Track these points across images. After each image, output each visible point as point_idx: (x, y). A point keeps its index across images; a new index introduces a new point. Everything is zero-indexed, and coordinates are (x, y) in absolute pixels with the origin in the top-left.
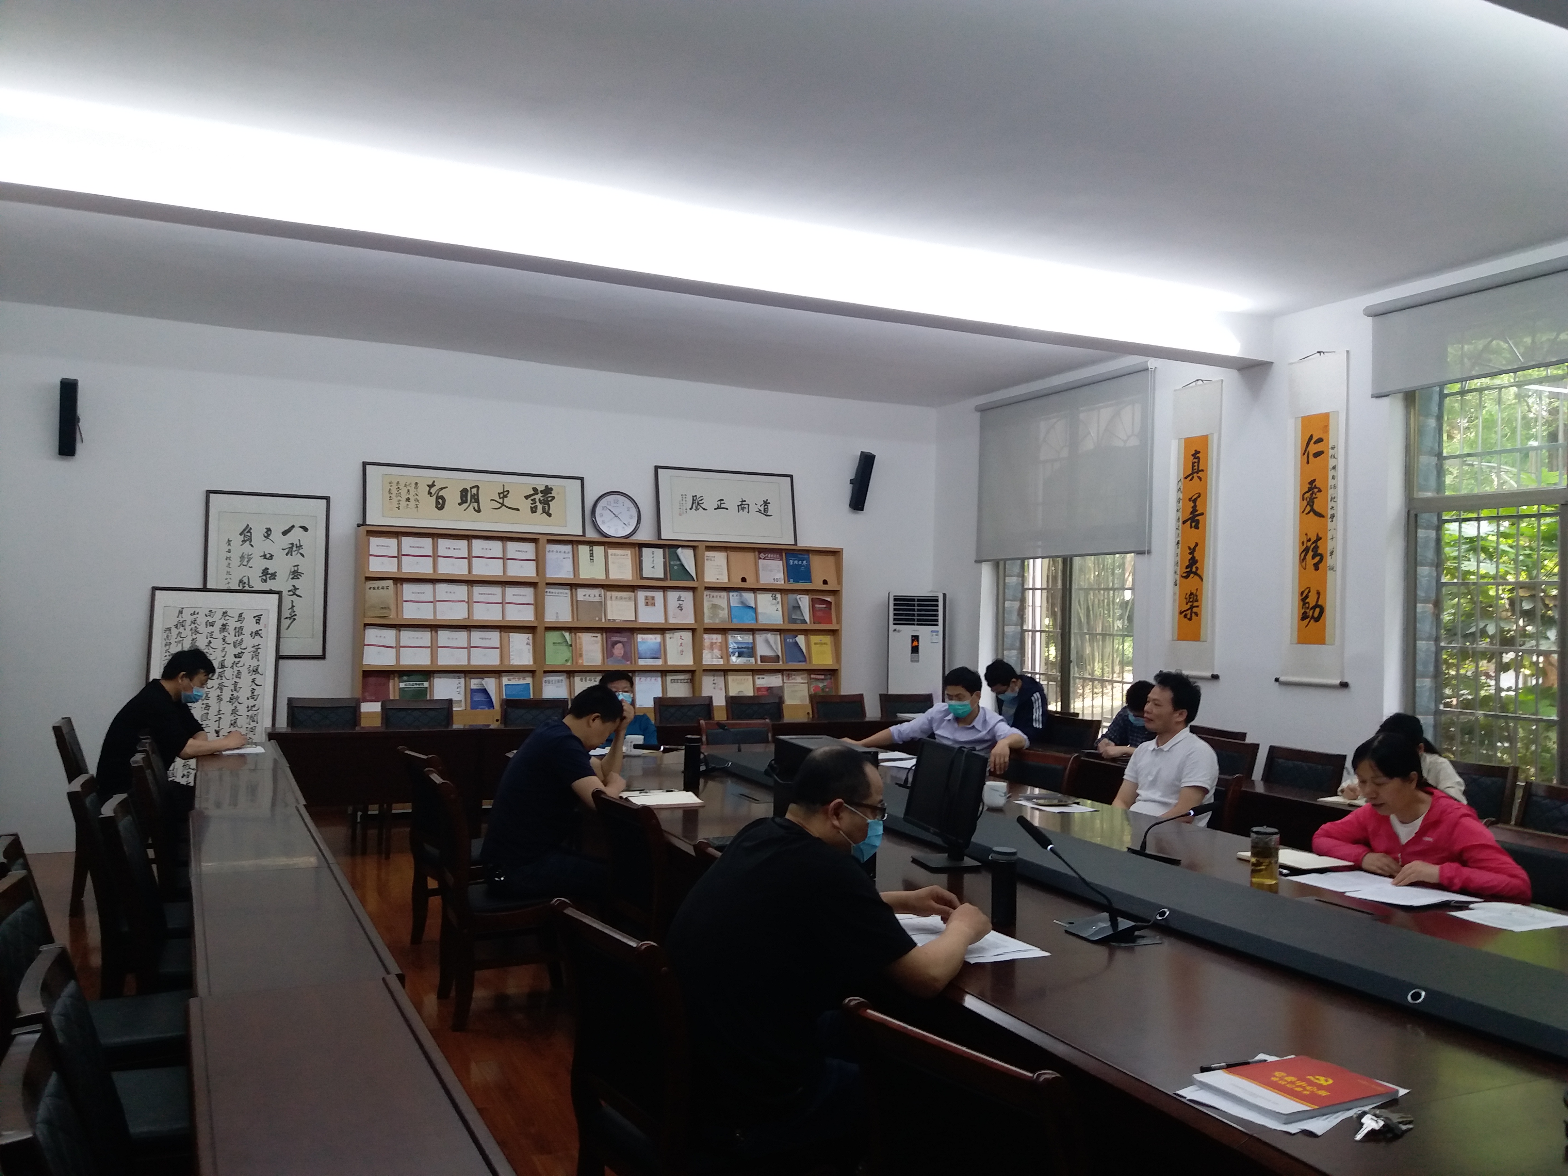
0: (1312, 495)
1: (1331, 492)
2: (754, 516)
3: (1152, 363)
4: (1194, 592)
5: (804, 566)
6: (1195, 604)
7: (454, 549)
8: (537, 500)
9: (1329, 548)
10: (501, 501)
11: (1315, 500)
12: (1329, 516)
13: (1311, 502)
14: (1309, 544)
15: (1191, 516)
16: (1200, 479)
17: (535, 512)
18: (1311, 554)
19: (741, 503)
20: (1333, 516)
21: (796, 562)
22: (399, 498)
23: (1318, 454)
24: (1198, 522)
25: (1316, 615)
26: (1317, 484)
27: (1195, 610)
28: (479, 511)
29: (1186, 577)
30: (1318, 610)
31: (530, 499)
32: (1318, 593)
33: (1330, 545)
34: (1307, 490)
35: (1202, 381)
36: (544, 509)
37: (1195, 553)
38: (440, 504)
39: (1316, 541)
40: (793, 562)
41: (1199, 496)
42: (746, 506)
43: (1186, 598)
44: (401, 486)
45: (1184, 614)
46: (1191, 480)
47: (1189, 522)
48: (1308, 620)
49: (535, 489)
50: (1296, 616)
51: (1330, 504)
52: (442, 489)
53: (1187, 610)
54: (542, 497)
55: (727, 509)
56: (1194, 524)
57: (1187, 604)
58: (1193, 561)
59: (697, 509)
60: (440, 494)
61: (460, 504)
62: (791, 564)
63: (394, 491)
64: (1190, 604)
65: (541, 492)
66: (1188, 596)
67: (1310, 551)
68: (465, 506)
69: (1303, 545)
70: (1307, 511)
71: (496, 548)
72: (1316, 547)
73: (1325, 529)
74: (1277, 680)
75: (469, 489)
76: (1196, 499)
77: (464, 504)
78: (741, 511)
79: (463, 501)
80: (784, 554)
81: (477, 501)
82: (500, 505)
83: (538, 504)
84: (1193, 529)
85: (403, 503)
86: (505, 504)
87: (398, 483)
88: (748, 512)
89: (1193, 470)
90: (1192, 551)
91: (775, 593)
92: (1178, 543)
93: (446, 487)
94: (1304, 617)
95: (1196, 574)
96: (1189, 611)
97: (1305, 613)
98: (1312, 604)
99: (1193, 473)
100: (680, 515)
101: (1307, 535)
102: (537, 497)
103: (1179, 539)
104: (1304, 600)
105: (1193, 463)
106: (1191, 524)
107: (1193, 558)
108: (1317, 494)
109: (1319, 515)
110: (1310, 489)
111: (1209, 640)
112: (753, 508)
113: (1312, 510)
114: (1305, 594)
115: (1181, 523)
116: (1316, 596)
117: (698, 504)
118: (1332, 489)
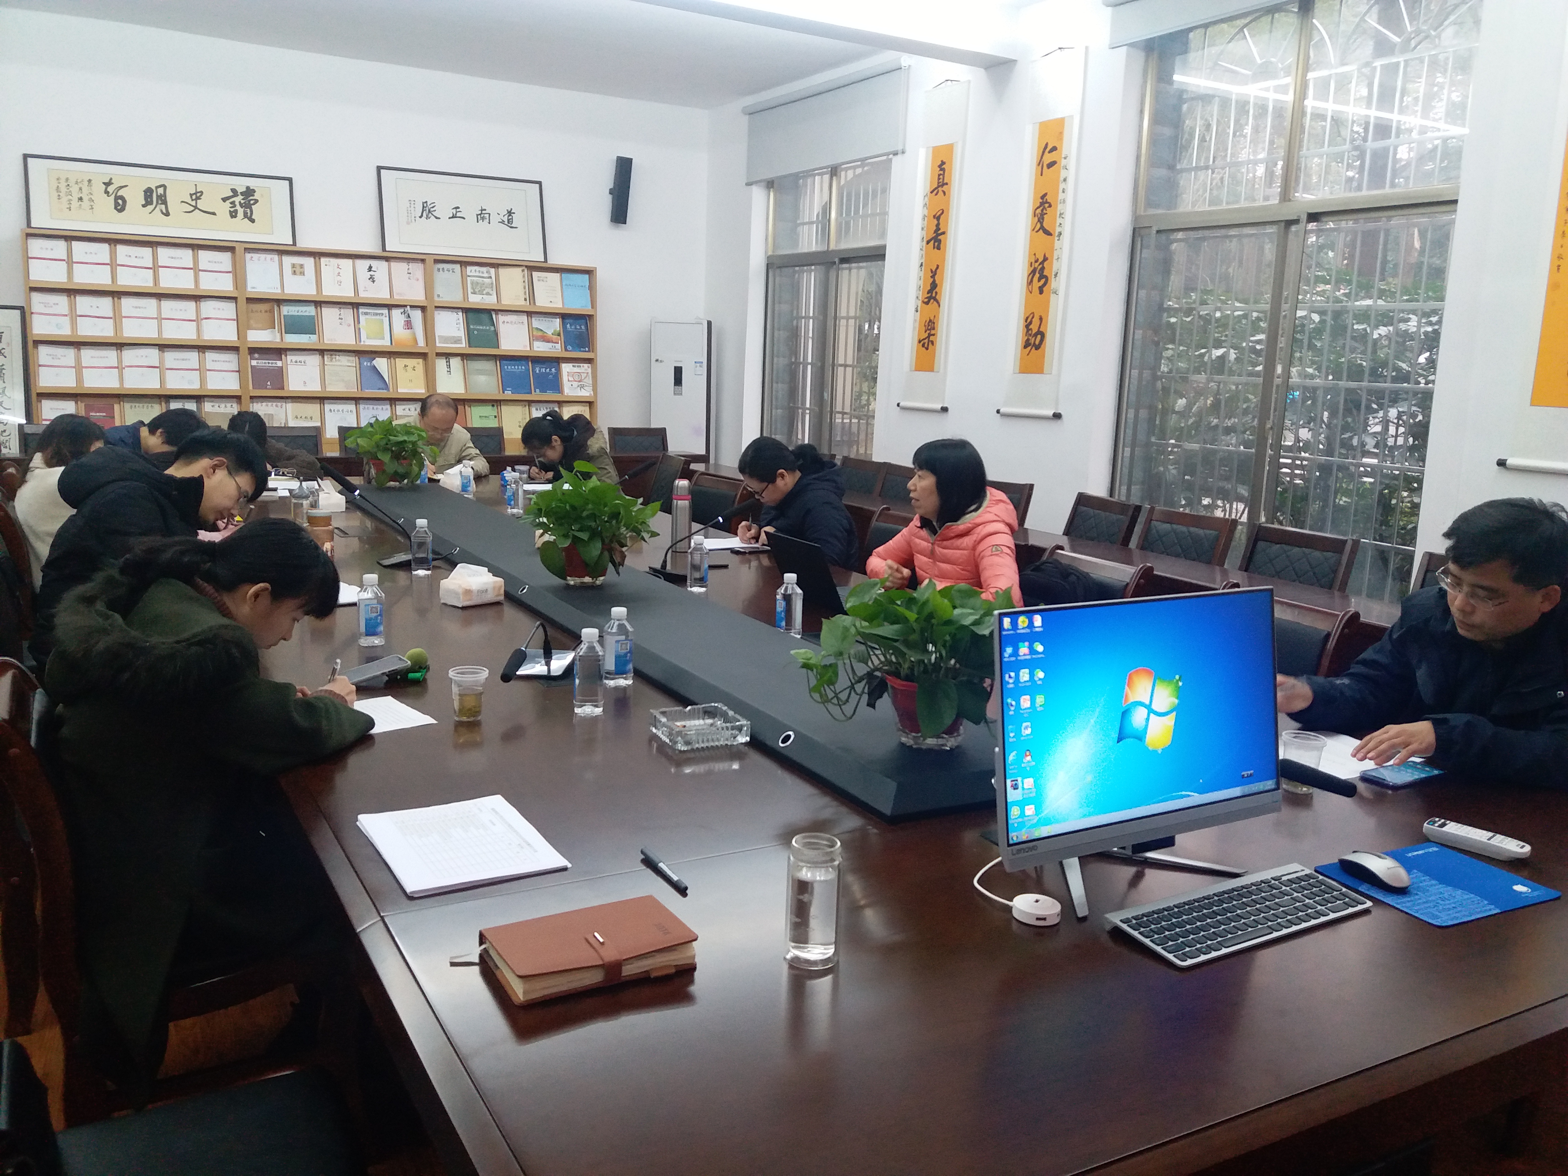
0: (1042, 211)
1: (1060, 207)
2: (496, 228)
3: (906, 60)
4: (932, 318)
6: (933, 332)
7: (136, 257)
8: (237, 203)
9: (1055, 269)
10: (193, 203)
11: (1045, 216)
12: (1057, 235)
13: (1041, 220)
14: (1037, 264)
15: (934, 235)
16: (944, 193)
17: (235, 217)
18: (1037, 275)
19: (480, 212)
20: (1060, 234)
22: (70, 197)
23: (1051, 165)
24: (940, 242)
25: (1037, 343)
26: (1049, 198)
27: (932, 338)
28: (167, 214)
29: (927, 303)
30: (1039, 337)
31: (228, 202)
32: (1041, 319)
33: (1055, 266)
34: (1039, 205)
35: (951, 80)
36: (245, 215)
38: (120, 205)
39: (1042, 263)
41: (943, 213)
42: (487, 215)
43: (925, 326)
44: (72, 182)
45: (922, 342)
46: (936, 194)
47: (932, 242)
48: (1029, 348)
49: (233, 190)
50: (1020, 344)
51: (1059, 221)
52: (121, 187)
53: (925, 338)
54: (243, 199)
55: (464, 218)
56: (936, 244)
57: (925, 332)
58: (934, 285)
59: (427, 218)
60: (118, 194)
61: (144, 206)
63: (63, 187)
64: (927, 332)
65: (242, 194)
66: (927, 324)
67: (1037, 273)
68: (150, 208)
69: (1031, 266)
70: (1037, 229)
71: (186, 256)
72: (1043, 268)
73: (1052, 249)
74: (1001, 412)
75: (154, 189)
76: (939, 217)
77: (149, 207)
78: (481, 222)
79: (148, 201)
81: (165, 202)
82: (193, 208)
83: (238, 207)
84: (935, 250)
85: (75, 203)
86: (198, 206)
87: (67, 180)
88: (490, 223)
89: (938, 183)
90: (934, 274)
92: (921, 265)
93: (127, 186)
94: (1027, 345)
95: (935, 299)
96: (927, 340)
97: (1028, 340)
98: (1035, 330)
99: (939, 186)
100: (408, 223)
101: (1035, 254)
102: (238, 199)
103: (923, 261)
104: (1027, 327)
105: (939, 175)
106: (934, 245)
107: (934, 282)
108: (1048, 209)
109: (1048, 233)
110: (1042, 204)
111: (942, 371)
112: (495, 219)
113: (1042, 228)
114: (1029, 320)
115: (925, 243)
116: (1038, 322)
117: (430, 212)
118: (1062, 204)
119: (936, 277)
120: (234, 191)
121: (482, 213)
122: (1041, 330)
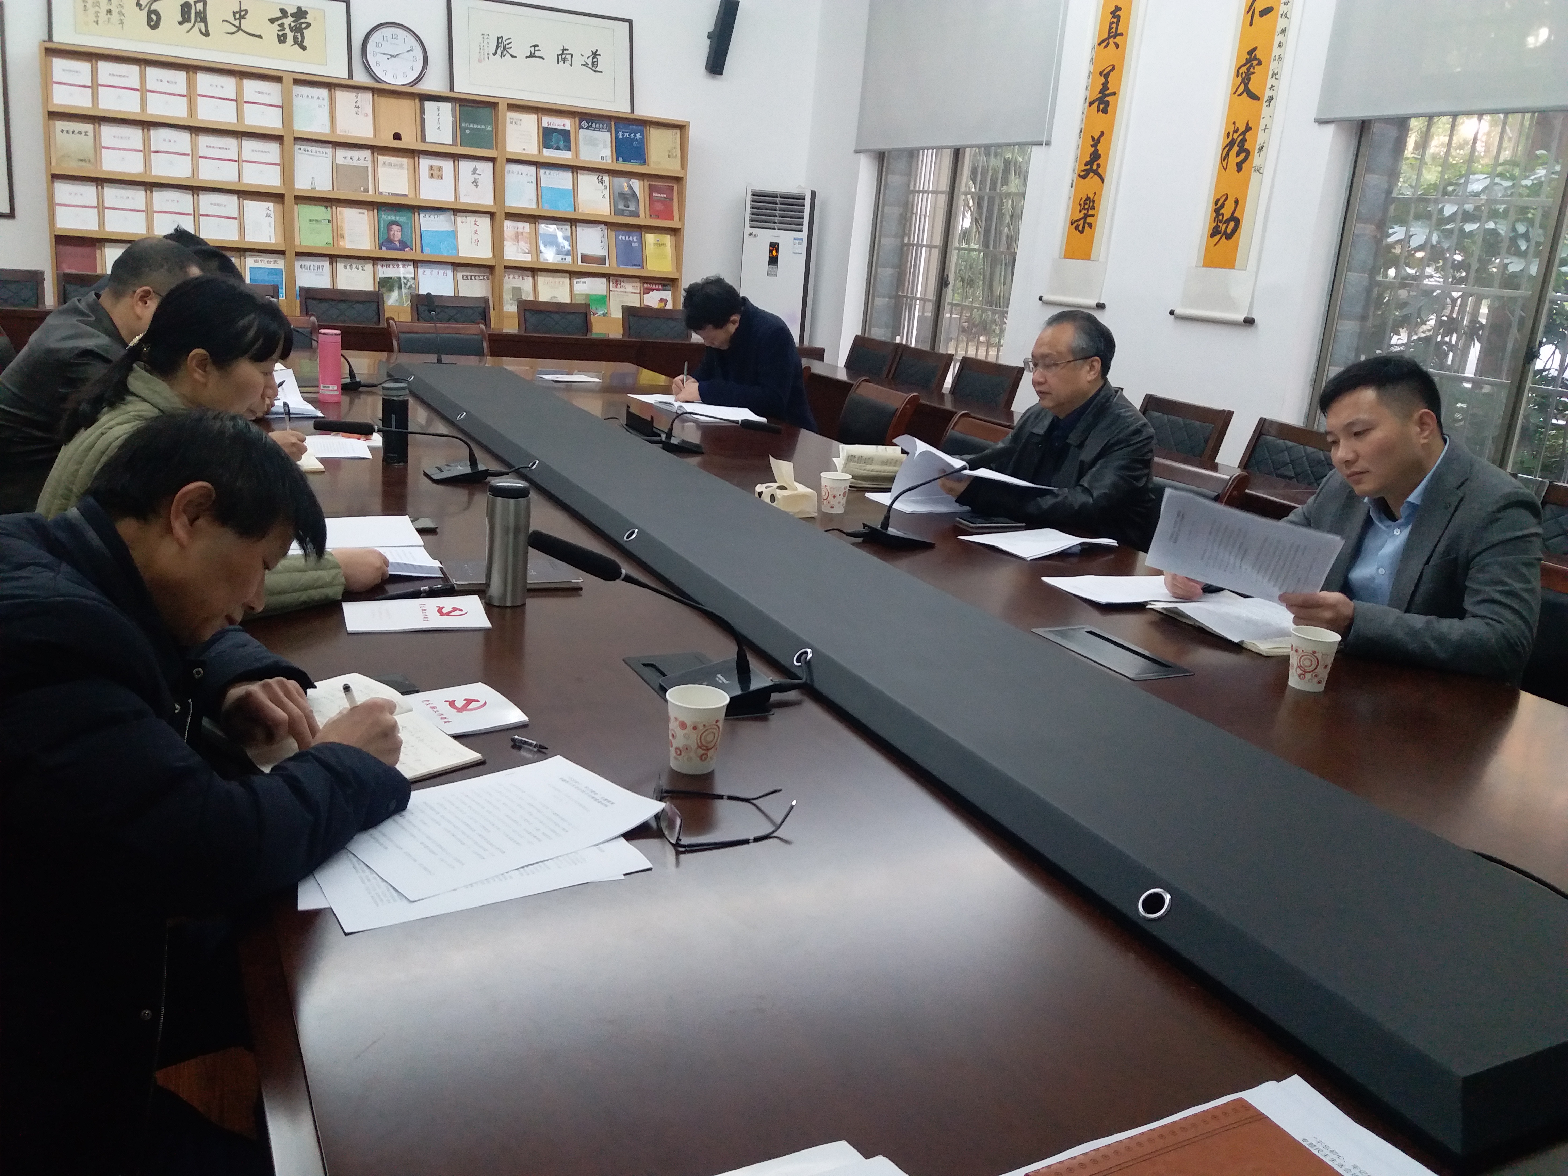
0: (1248, 69)
1: (1273, 65)
2: (578, 71)
4: (1091, 196)
5: (637, 140)
6: (1091, 212)
7: (169, 82)
8: (286, 26)
9: (1260, 141)
10: (237, 23)
11: (1252, 76)
12: (1266, 99)
13: (1246, 79)
14: (1235, 136)
15: (1101, 95)
16: (1117, 46)
17: (284, 42)
18: (1235, 149)
19: (561, 52)
20: (1271, 99)
21: (627, 135)
22: (97, 9)
23: (1264, 13)
24: (1107, 103)
25: (1229, 231)
26: (1259, 54)
27: (1089, 220)
28: (207, 34)
29: (1086, 177)
30: (1232, 224)
31: (277, 23)
32: (1236, 202)
33: (1261, 138)
34: (1244, 61)
36: (295, 39)
37: (1099, 145)
38: (154, 20)
39: (1244, 133)
40: (623, 136)
41: (1113, 69)
42: (569, 57)
43: (1080, 205)
45: (1076, 224)
46: (1106, 47)
47: (1096, 104)
48: (1219, 236)
49: (283, 11)
50: (1207, 232)
51: (1270, 82)
53: (1079, 220)
54: (293, 22)
55: (543, 59)
56: (1102, 106)
57: (1080, 211)
58: (1095, 156)
59: (502, 55)
60: (152, 8)
61: (180, 23)
62: (621, 137)
64: (1084, 212)
65: (293, 15)
66: (1082, 202)
67: (1236, 145)
68: (187, 26)
69: (1228, 137)
70: (1239, 92)
71: (228, 85)
72: (1244, 140)
73: (1258, 116)
74: (1172, 313)
75: (193, 4)
76: (1108, 74)
77: (186, 24)
78: (561, 63)
79: (185, 19)
80: (613, 123)
81: (204, 20)
82: (235, 29)
83: (287, 31)
84: (1100, 113)
85: (103, 16)
86: (242, 27)
88: (571, 65)
89: (1109, 33)
90: (1096, 142)
91: (601, 174)
92: (1081, 132)
94: (1215, 232)
95: (1096, 173)
96: (1082, 221)
97: (1217, 227)
98: (1226, 216)
99: (1109, 37)
100: (480, 61)
101: (1234, 123)
102: (288, 21)
103: (1083, 126)
104: (1218, 211)
105: (1111, 24)
106: (1099, 107)
107: (1096, 151)
108: (1256, 67)
109: (1254, 97)
110: (1248, 61)
111: (1102, 259)
112: (578, 60)
113: (1247, 90)
114: (1220, 203)
115: (1087, 104)
116: (1233, 205)
117: (505, 49)
118: (1277, 62)
122: (1235, 215)
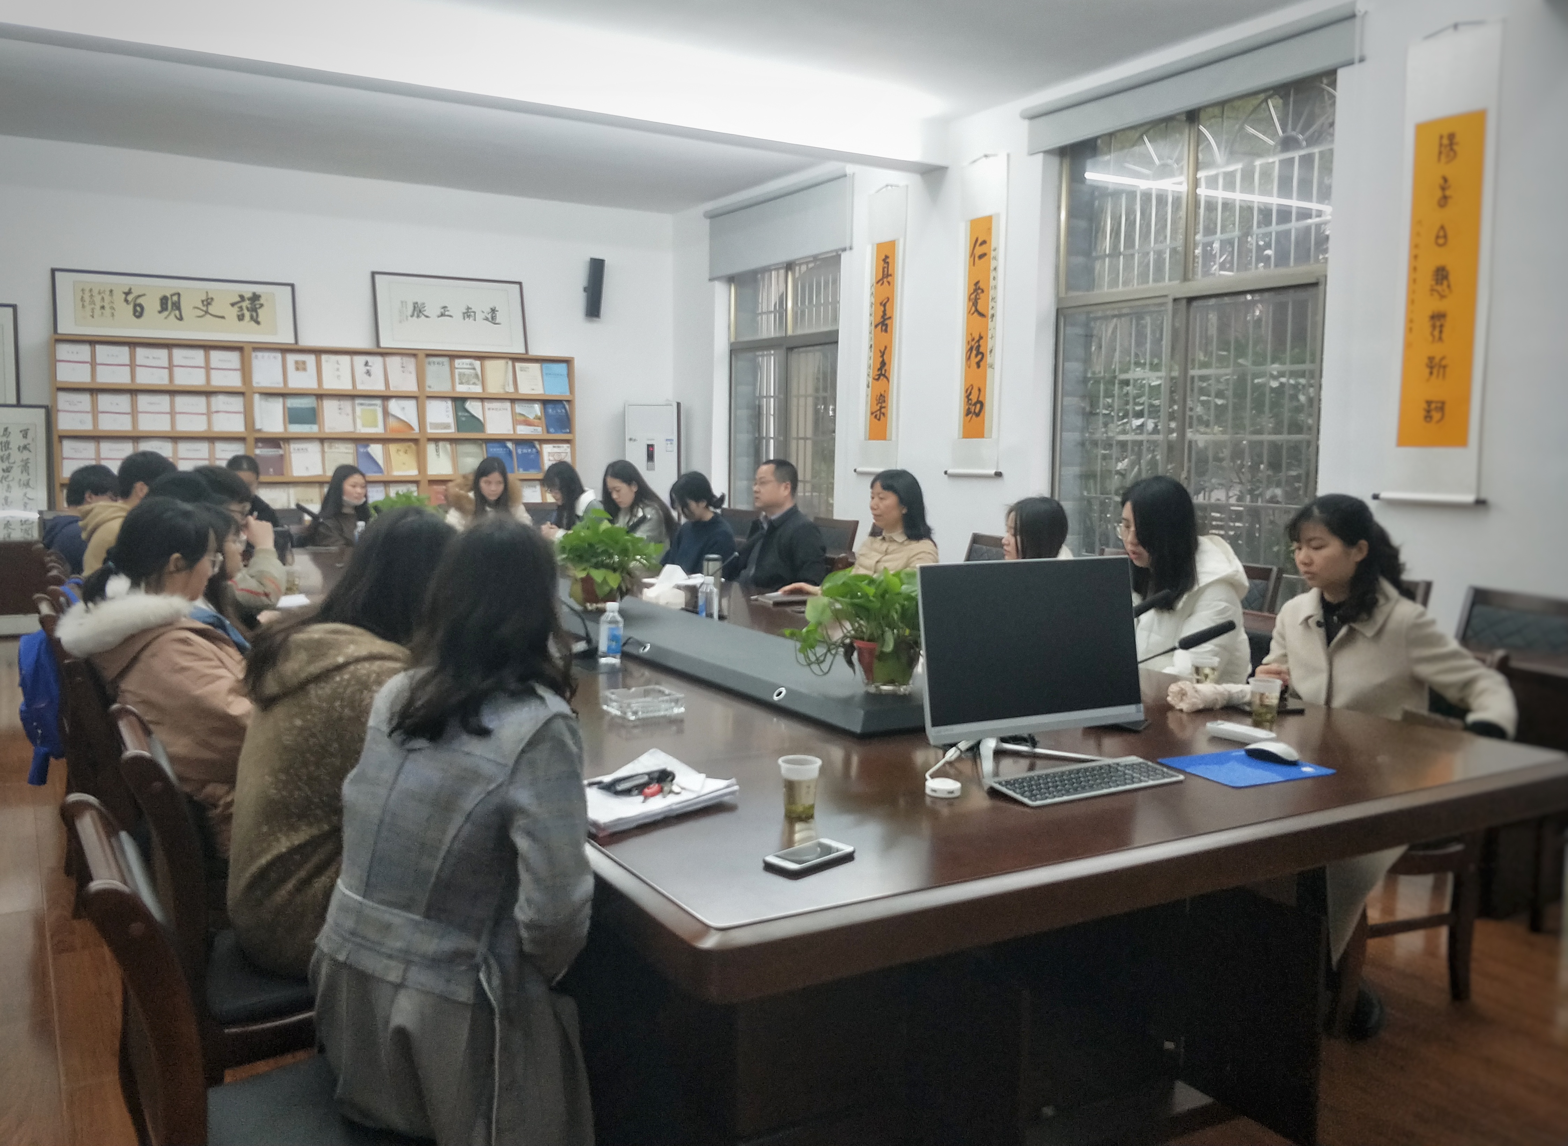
0: (976, 296)
1: (992, 292)
2: (480, 324)
3: (850, 168)
4: (883, 393)
6: (884, 405)
7: (154, 358)
8: (244, 308)
9: (989, 347)
10: (205, 309)
11: (979, 301)
12: (990, 316)
13: (975, 304)
14: (973, 343)
15: (882, 319)
16: (889, 283)
17: (243, 320)
18: (974, 352)
19: (466, 311)
20: (993, 316)
22: (93, 306)
23: (982, 256)
24: (887, 325)
25: (977, 410)
26: (981, 285)
27: (883, 410)
28: (181, 319)
29: (878, 380)
30: (978, 406)
31: (236, 306)
32: (979, 390)
33: (990, 343)
34: (972, 291)
35: (891, 186)
36: (252, 317)
38: (139, 311)
39: (978, 341)
41: (888, 300)
42: (472, 313)
43: (876, 400)
44: (95, 293)
45: (874, 414)
46: (882, 285)
47: (880, 326)
48: (970, 416)
49: (241, 296)
50: (963, 413)
51: (991, 304)
52: (139, 296)
54: (249, 304)
55: (451, 316)
56: (884, 328)
57: (876, 405)
58: (883, 364)
59: (418, 316)
60: (137, 302)
61: (160, 312)
63: (87, 297)
64: (880, 405)
65: (249, 299)
66: (877, 398)
67: (974, 349)
68: (166, 313)
69: (969, 344)
70: (972, 312)
71: (198, 356)
72: (979, 346)
73: (987, 329)
74: (948, 474)
75: (169, 296)
76: (885, 303)
77: (164, 312)
78: (467, 320)
79: (164, 308)
81: (179, 309)
82: (204, 313)
83: (245, 311)
84: (883, 332)
85: (98, 311)
86: (210, 311)
87: (91, 290)
88: (475, 320)
89: (883, 274)
90: (882, 354)
92: (871, 346)
93: (145, 294)
94: (968, 412)
95: (884, 375)
96: (878, 412)
97: (969, 409)
98: (974, 400)
99: (884, 278)
100: (400, 322)
101: (971, 334)
102: (245, 304)
103: (872, 343)
104: (968, 396)
105: (884, 268)
106: (882, 328)
107: (883, 360)
108: (981, 295)
109: (982, 315)
110: (975, 290)
111: (894, 438)
112: (480, 316)
113: (976, 310)
114: (969, 392)
115: (873, 327)
116: (977, 392)
117: (420, 311)
118: (993, 291)
119: (885, 356)
120: (242, 298)
121: (468, 312)
